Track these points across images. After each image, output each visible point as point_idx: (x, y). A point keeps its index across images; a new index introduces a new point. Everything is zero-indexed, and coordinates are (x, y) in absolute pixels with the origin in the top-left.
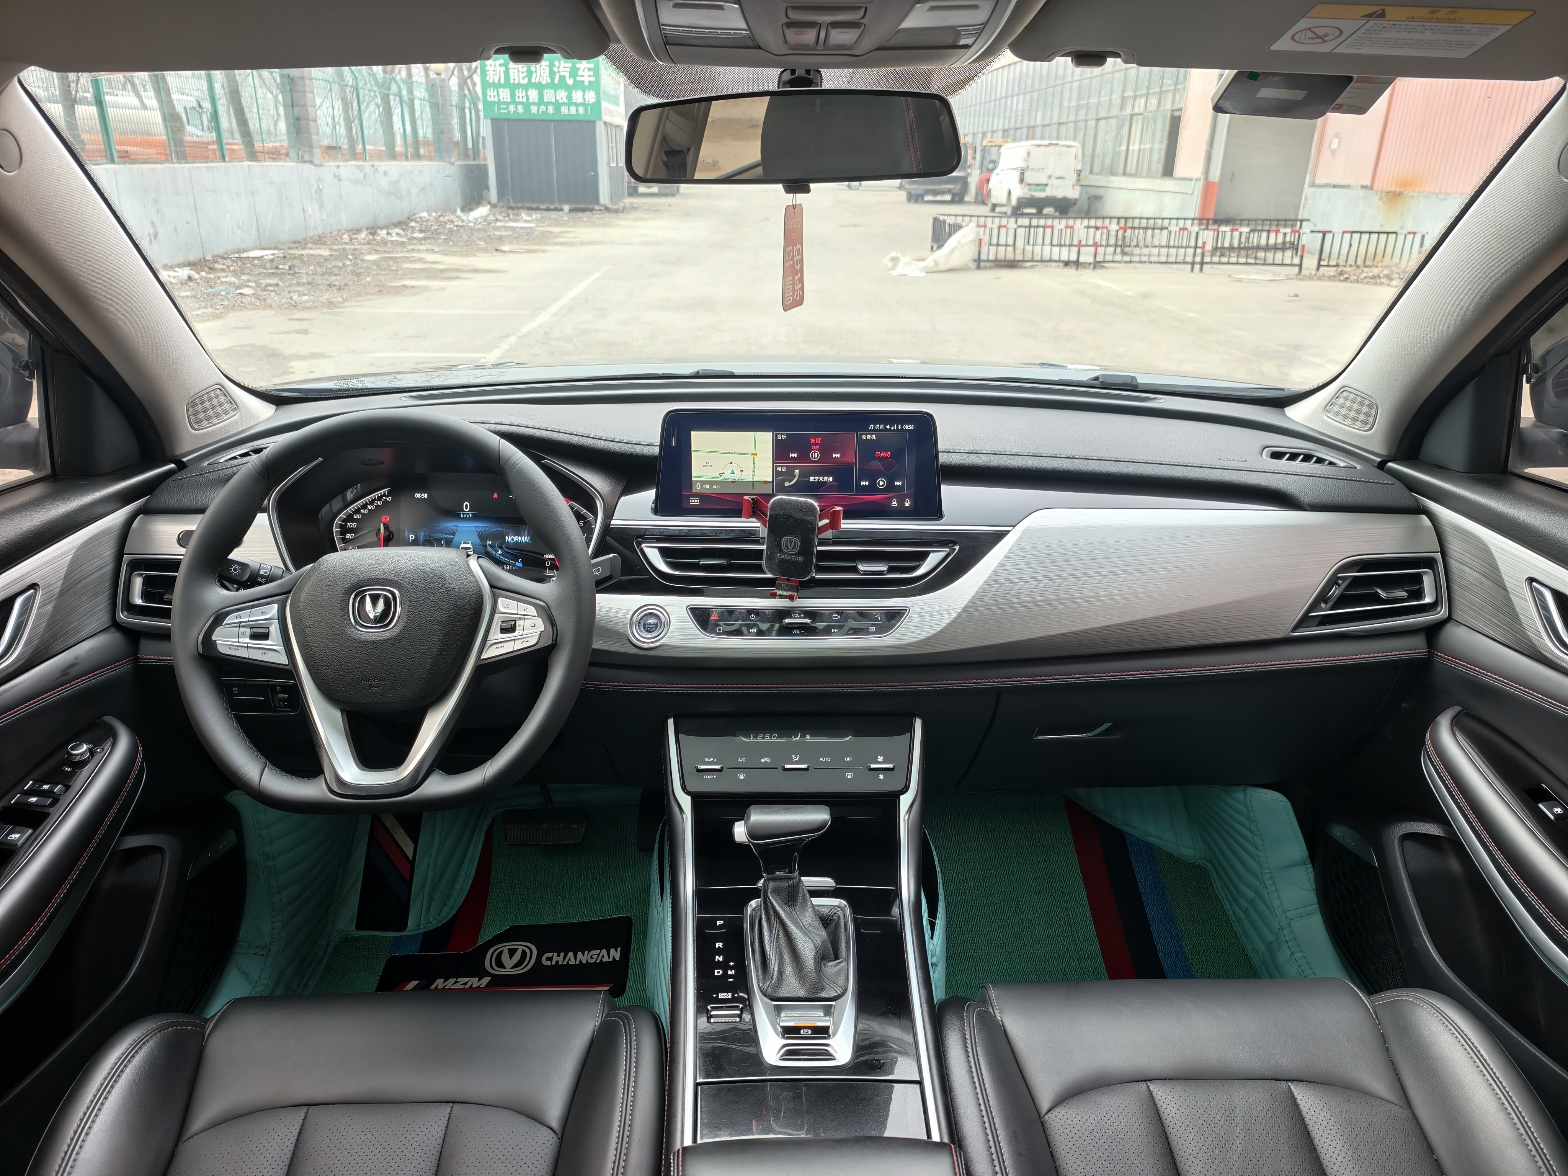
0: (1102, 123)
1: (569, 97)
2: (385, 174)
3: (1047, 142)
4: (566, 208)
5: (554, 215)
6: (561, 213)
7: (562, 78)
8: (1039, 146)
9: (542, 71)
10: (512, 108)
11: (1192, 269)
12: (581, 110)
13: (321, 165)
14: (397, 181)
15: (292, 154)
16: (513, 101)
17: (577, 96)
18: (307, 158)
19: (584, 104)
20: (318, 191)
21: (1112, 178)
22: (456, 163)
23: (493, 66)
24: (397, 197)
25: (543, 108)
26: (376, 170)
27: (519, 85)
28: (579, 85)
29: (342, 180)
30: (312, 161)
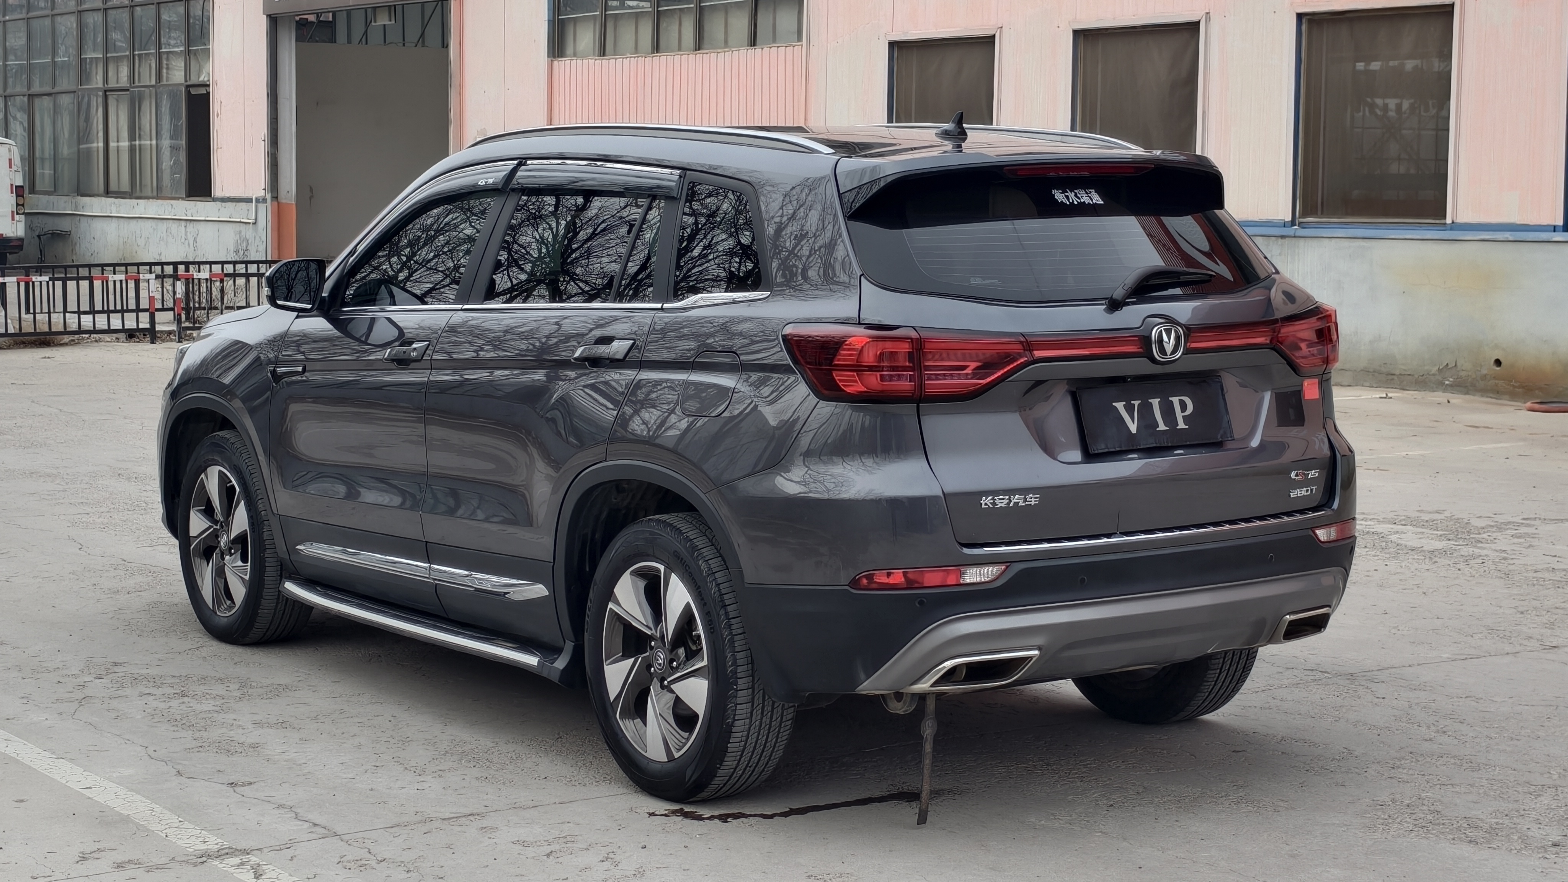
21: (84, 200)
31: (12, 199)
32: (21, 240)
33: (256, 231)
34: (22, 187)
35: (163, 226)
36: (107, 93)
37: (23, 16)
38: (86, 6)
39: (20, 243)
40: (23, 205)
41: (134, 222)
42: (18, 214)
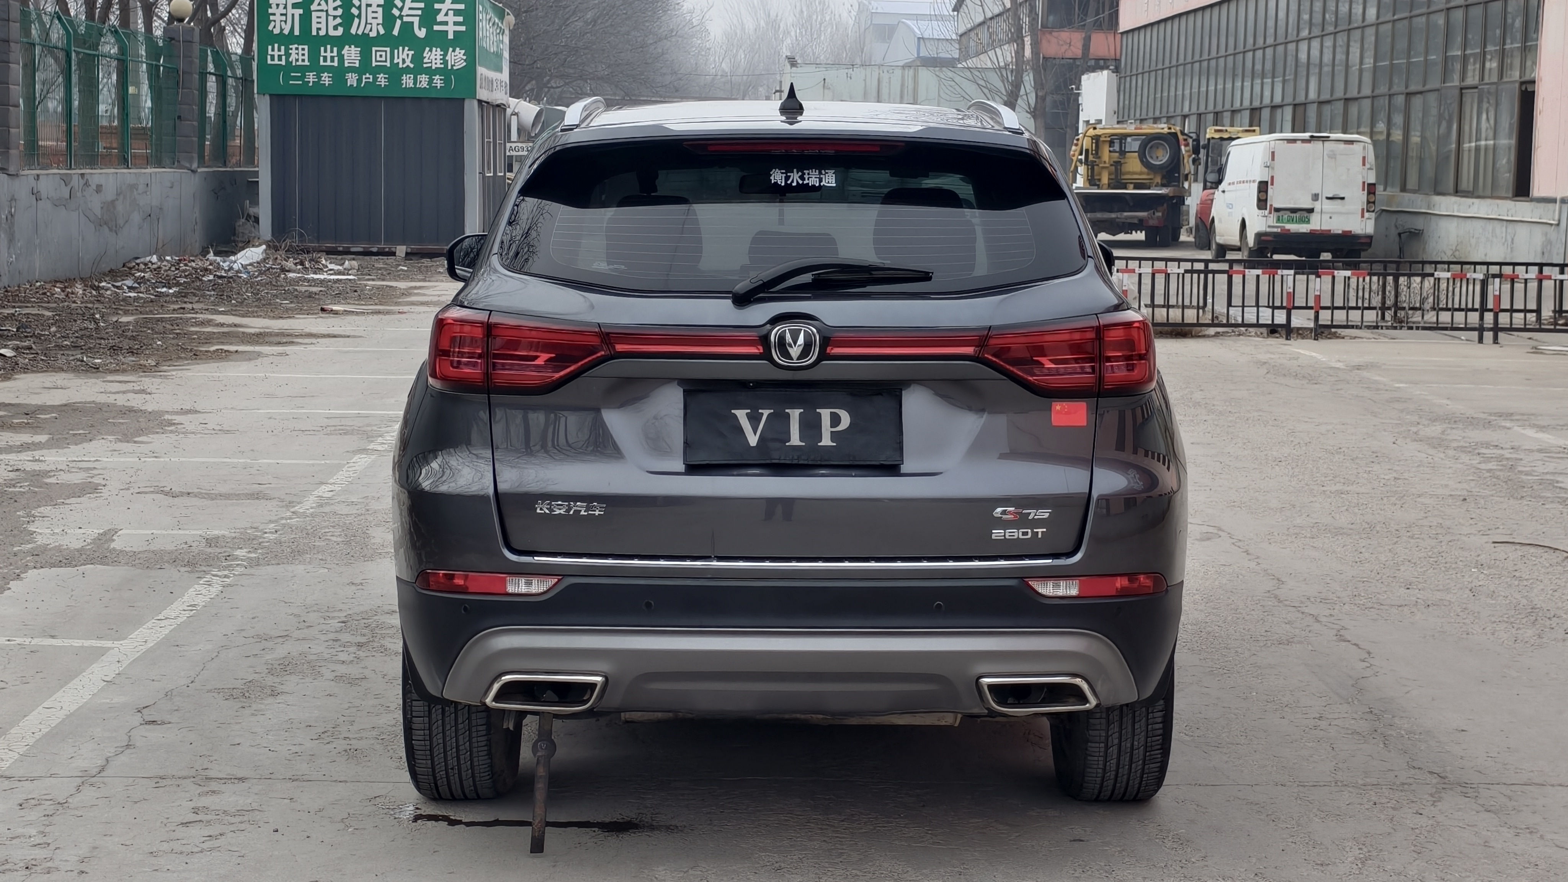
0: (1417, 101)
1: (418, 59)
2: (99, 189)
3: (1307, 135)
4: (401, 250)
5: (380, 263)
6: (391, 260)
7: (407, 27)
8: (1294, 141)
9: (370, 15)
10: (311, 78)
11: (1481, 340)
12: (438, 81)
13: (17, 175)
14: (113, 202)
16: (315, 65)
17: (433, 57)
19: (445, 71)
20: (9, 217)
21: (1437, 199)
22: (199, 170)
23: (282, 6)
24: (111, 230)
25: (368, 77)
26: (87, 184)
27: (327, 40)
28: (438, 40)
29: (41, 200)
30: (7, 170)
31: (1363, 196)
32: (1370, 237)
33: (1558, 232)
34: (1374, 185)
35: (1490, 226)
36: (1463, 91)
37: (1406, 14)
38: (1452, 4)
39: (1369, 241)
40: (1374, 203)
41: (1469, 221)
42: (1368, 211)
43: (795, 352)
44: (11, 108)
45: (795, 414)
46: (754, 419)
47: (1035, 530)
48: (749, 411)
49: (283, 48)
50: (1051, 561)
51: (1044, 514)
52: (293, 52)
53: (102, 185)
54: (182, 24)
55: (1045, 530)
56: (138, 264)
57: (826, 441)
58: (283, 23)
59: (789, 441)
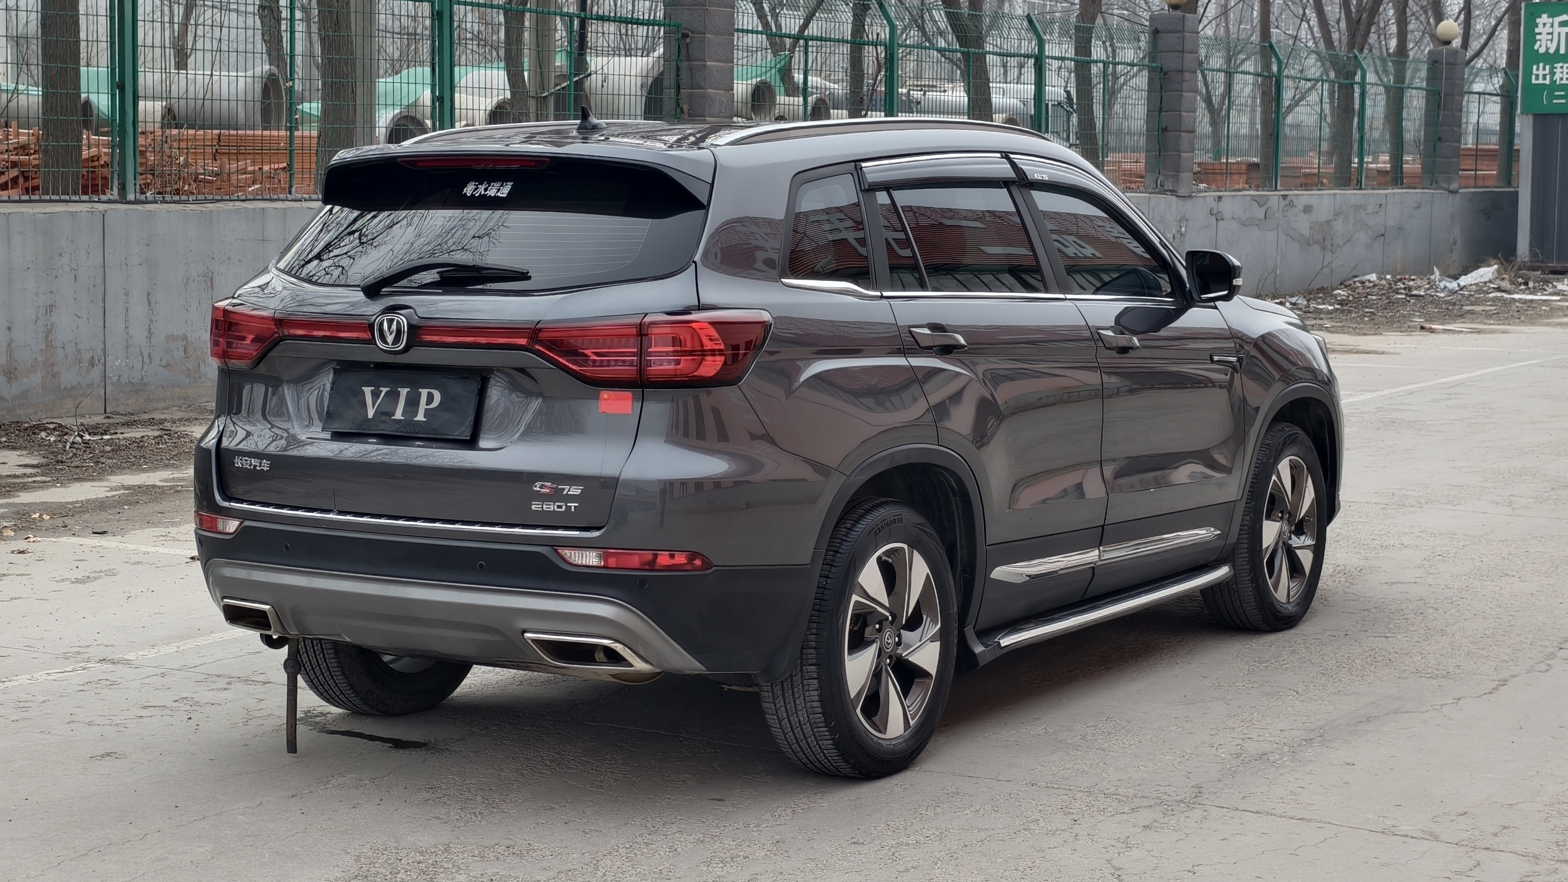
2: (1308, 209)
13: (1190, 197)
14: (1328, 222)
15: (1149, 180)
18: (1169, 186)
20: (1178, 236)
23: (1548, 25)
24: (1324, 249)
26: (1291, 205)
29: (1222, 219)
30: (1177, 192)
43: (390, 339)
44: (1182, 134)
45: (404, 392)
46: (375, 395)
47: (569, 504)
48: (373, 388)
49: (1547, 67)
50: (578, 533)
51: (575, 491)
52: (1558, 71)
53: (1311, 206)
54: (1447, 47)
55: (577, 505)
56: (1355, 282)
57: (420, 417)
58: (1549, 42)
59: (394, 415)
